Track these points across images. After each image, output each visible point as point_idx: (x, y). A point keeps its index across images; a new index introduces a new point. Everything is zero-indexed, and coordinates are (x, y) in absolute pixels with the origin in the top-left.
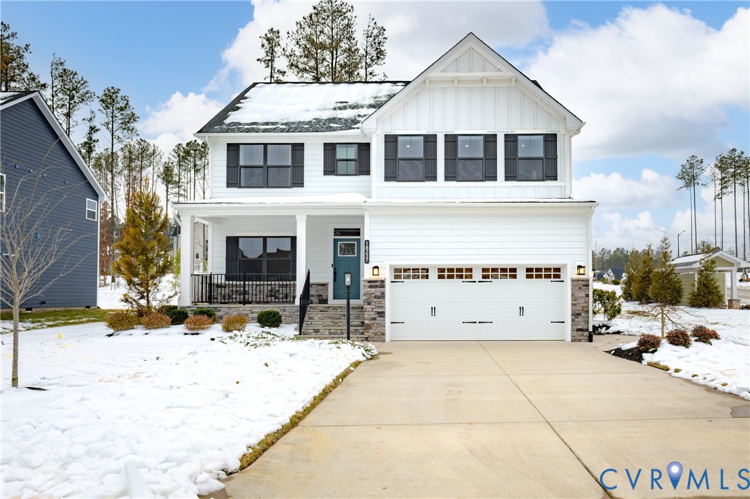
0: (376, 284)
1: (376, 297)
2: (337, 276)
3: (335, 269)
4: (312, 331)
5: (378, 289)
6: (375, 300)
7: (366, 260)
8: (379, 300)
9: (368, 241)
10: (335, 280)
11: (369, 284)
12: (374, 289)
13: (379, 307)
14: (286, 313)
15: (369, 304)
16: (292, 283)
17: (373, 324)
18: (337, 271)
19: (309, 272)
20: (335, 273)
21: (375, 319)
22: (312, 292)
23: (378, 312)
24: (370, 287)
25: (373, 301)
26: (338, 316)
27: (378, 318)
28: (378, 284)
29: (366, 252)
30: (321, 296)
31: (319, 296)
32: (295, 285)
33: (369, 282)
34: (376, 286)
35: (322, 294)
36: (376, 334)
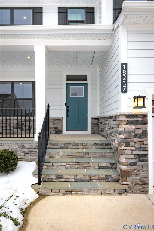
0: (136, 119)
1: (136, 136)
2: (69, 112)
3: (68, 107)
4: (54, 177)
5: (139, 126)
6: (135, 140)
7: (122, 88)
8: (140, 140)
9: (126, 64)
10: (67, 116)
11: (126, 119)
12: (133, 126)
13: (140, 149)
14: (25, 150)
15: (128, 145)
16: (31, 118)
17: (133, 170)
18: (69, 108)
19: (48, 107)
20: (68, 110)
21: (134, 164)
22: (51, 125)
23: (139, 156)
24: (129, 123)
25: (132, 141)
26: (82, 155)
27: (138, 163)
28: (140, 119)
29: (122, 78)
30: (57, 128)
31: (55, 128)
32: (34, 120)
33: (128, 116)
34: (137, 123)
35: (58, 126)
36: (136, 183)
